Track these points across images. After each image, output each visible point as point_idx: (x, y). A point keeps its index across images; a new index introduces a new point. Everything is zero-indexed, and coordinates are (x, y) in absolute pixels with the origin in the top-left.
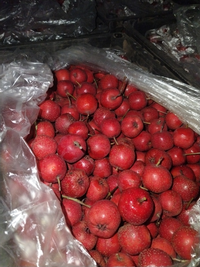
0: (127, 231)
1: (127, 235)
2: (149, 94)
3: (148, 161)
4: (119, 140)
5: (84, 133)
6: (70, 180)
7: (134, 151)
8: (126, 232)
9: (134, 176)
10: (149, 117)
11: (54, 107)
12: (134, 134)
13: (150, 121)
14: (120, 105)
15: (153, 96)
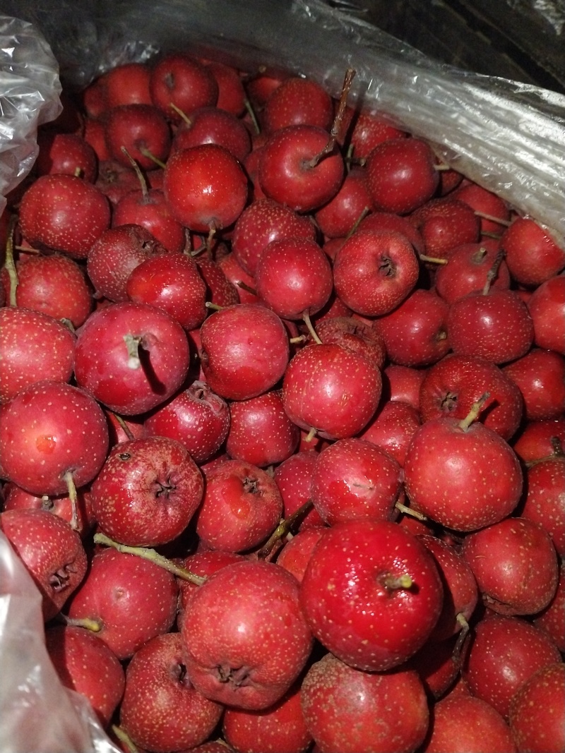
0: (334, 688)
1: (334, 705)
2: (445, 148)
3: (433, 405)
4: (325, 324)
5: (186, 300)
6: (121, 482)
7: (376, 368)
8: (330, 691)
9: (375, 462)
10: (442, 235)
11: (78, 203)
12: (380, 301)
13: (445, 253)
14: (336, 194)
15: (460, 157)
